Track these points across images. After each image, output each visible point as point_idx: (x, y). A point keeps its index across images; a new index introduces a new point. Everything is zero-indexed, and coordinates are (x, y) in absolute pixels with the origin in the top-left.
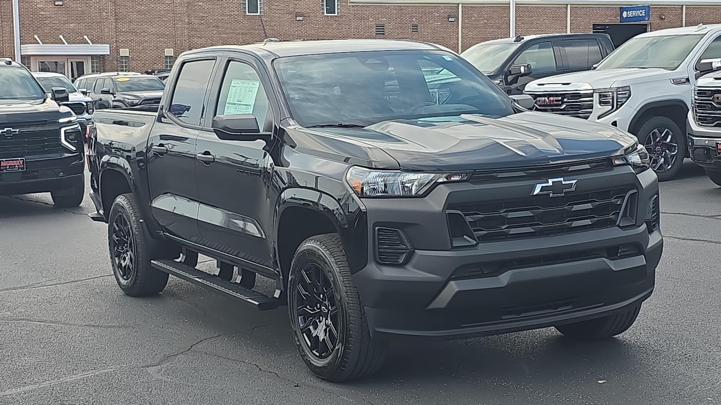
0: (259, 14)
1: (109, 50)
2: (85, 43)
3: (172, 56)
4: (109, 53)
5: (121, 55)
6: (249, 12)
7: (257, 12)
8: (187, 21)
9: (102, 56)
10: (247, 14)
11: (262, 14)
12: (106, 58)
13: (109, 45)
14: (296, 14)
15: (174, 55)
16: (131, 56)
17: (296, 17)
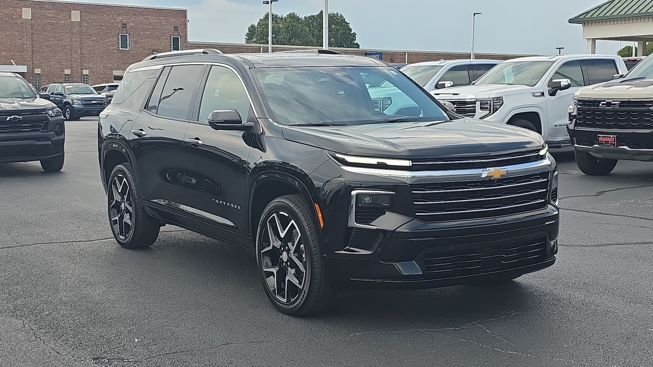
0: (128, 49)
1: (27, 70)
2: (12, 65)
3: (70, 74)
4: (26, 71)
5: (35, 73)
6: (121, 48)
7: (127, 48)
8: (80, 52)
9: (23, 73)
10: (120, 49)
11: (131, 49)
12: (26, 75)
13: (26, 66)
14: (153, 50)
15: (71, 73)
16: (42, 74)
17: (153, 52)
